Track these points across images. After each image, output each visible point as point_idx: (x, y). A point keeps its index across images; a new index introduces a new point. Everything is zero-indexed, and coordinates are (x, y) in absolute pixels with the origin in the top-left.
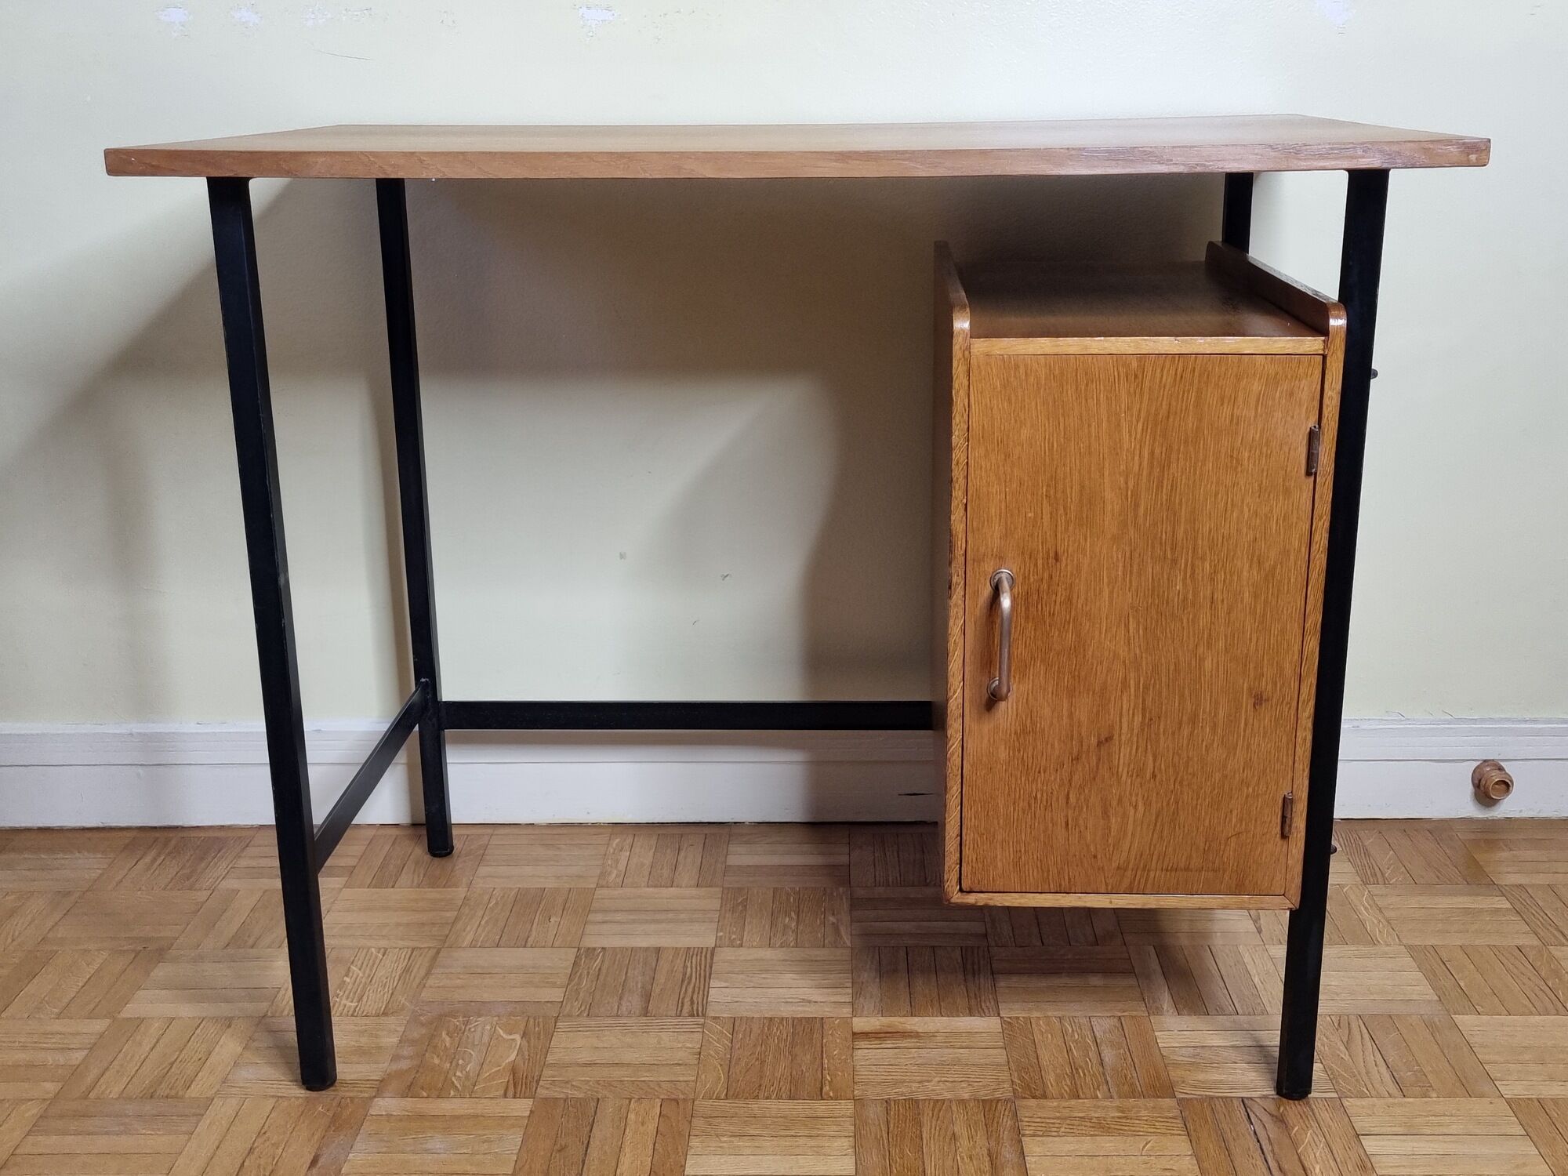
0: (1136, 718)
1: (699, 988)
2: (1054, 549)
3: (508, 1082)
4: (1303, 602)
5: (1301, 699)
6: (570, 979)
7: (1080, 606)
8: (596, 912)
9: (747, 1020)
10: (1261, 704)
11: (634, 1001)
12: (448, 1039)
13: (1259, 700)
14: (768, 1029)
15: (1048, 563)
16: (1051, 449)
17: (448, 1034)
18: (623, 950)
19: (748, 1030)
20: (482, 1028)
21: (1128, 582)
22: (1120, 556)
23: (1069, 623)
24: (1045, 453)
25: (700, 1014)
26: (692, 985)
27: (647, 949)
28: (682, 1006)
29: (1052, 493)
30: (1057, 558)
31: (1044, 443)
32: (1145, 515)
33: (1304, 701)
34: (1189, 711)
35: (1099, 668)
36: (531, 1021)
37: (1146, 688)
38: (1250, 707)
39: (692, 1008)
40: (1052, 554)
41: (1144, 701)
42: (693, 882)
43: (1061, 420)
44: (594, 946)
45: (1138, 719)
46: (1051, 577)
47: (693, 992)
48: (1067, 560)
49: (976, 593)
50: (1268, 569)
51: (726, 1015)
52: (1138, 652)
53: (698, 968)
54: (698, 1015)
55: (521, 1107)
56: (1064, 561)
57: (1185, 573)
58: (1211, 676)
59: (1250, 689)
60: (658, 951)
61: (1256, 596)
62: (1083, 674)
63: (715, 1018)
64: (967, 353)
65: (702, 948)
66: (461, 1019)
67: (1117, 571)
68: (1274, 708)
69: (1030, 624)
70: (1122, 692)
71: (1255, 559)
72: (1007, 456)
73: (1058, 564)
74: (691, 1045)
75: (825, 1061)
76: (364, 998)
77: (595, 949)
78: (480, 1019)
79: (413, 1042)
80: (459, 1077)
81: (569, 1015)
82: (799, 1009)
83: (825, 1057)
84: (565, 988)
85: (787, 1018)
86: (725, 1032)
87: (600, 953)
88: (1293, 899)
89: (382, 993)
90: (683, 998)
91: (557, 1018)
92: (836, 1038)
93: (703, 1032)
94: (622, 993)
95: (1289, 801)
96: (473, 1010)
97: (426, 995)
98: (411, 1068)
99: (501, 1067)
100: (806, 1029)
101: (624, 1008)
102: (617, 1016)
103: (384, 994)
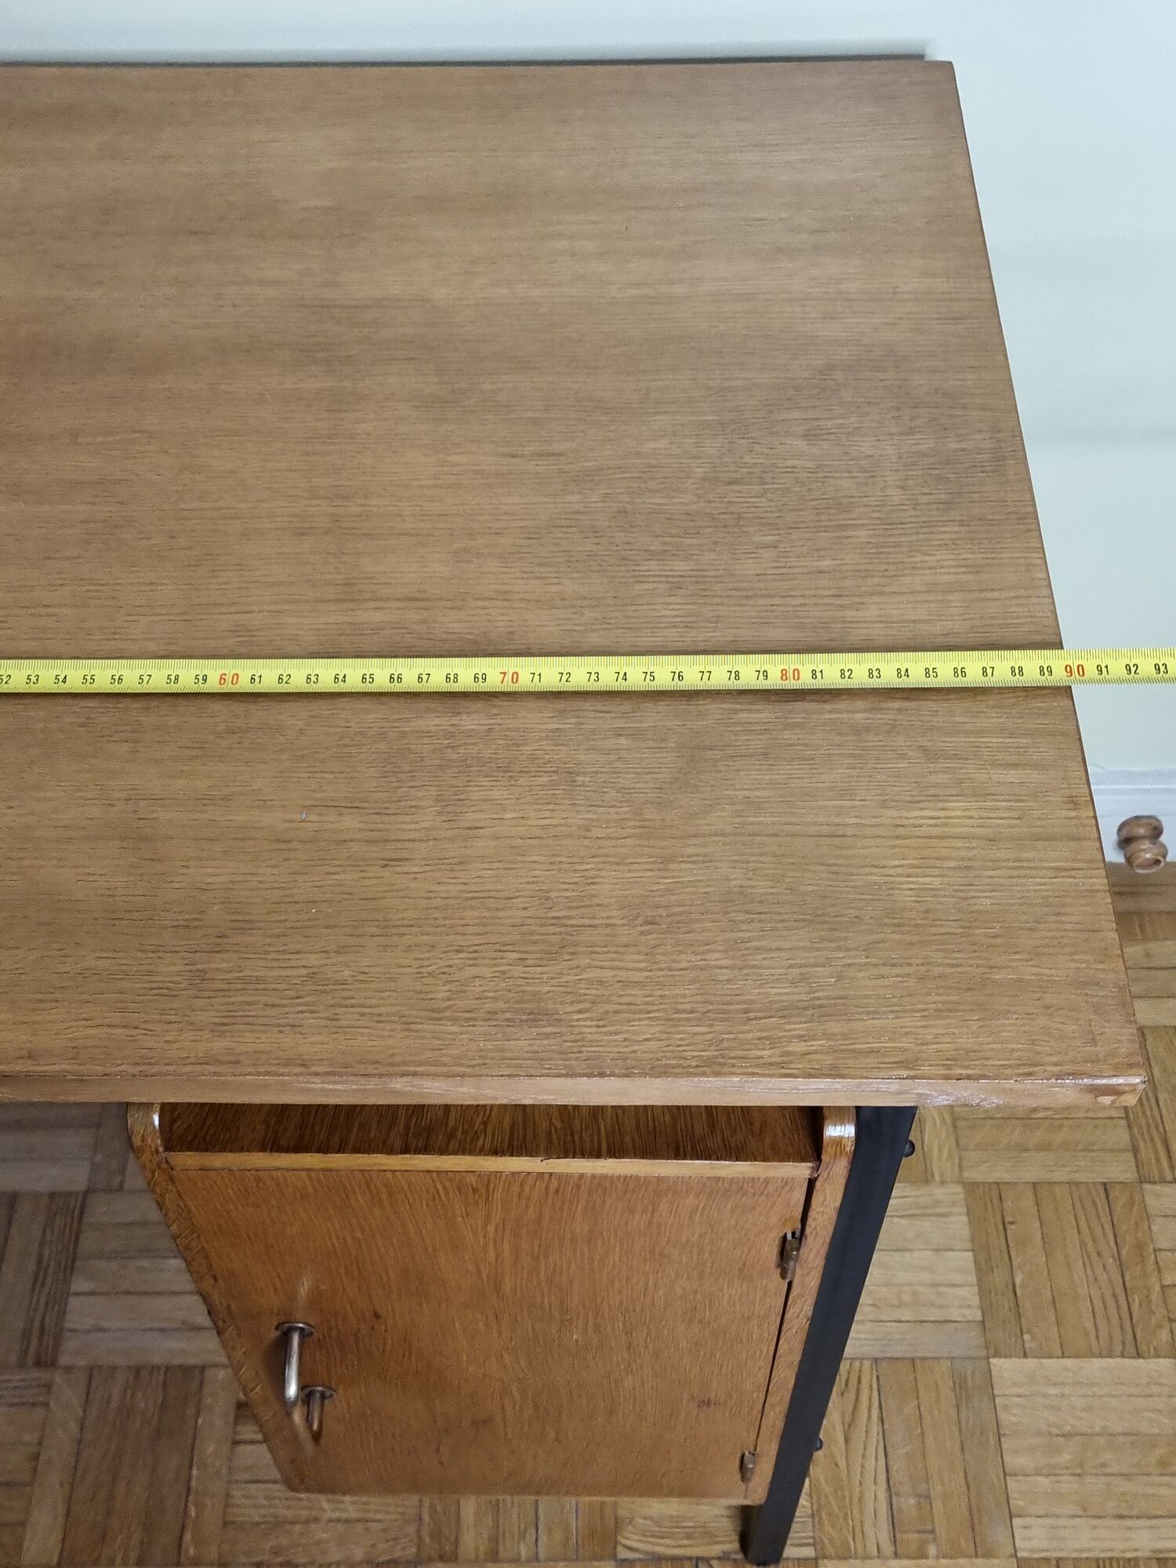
1: (55, 1296)
9: (107, 1371)
14: (132, 1394)
19: (106, 1396)
25: (50, 1362)
28: (29, 1341)
39: (41, 1347)
47: (47, 1306)
51: (81, 1363)
53: (60, 1247)
54: (46, 1365)
60: (13, 1200)
63: (69, 1369)
65: (71, 1193)
74: (27, 1438)
75: (195, 1472)
82: (176, 1345)
83: (195, 1461)
85: (159, 1367)
86: (76, 1403)
90: (32, 1322)
92: (215, 1416)
93: (47, 1405)
100: (180, 1389)
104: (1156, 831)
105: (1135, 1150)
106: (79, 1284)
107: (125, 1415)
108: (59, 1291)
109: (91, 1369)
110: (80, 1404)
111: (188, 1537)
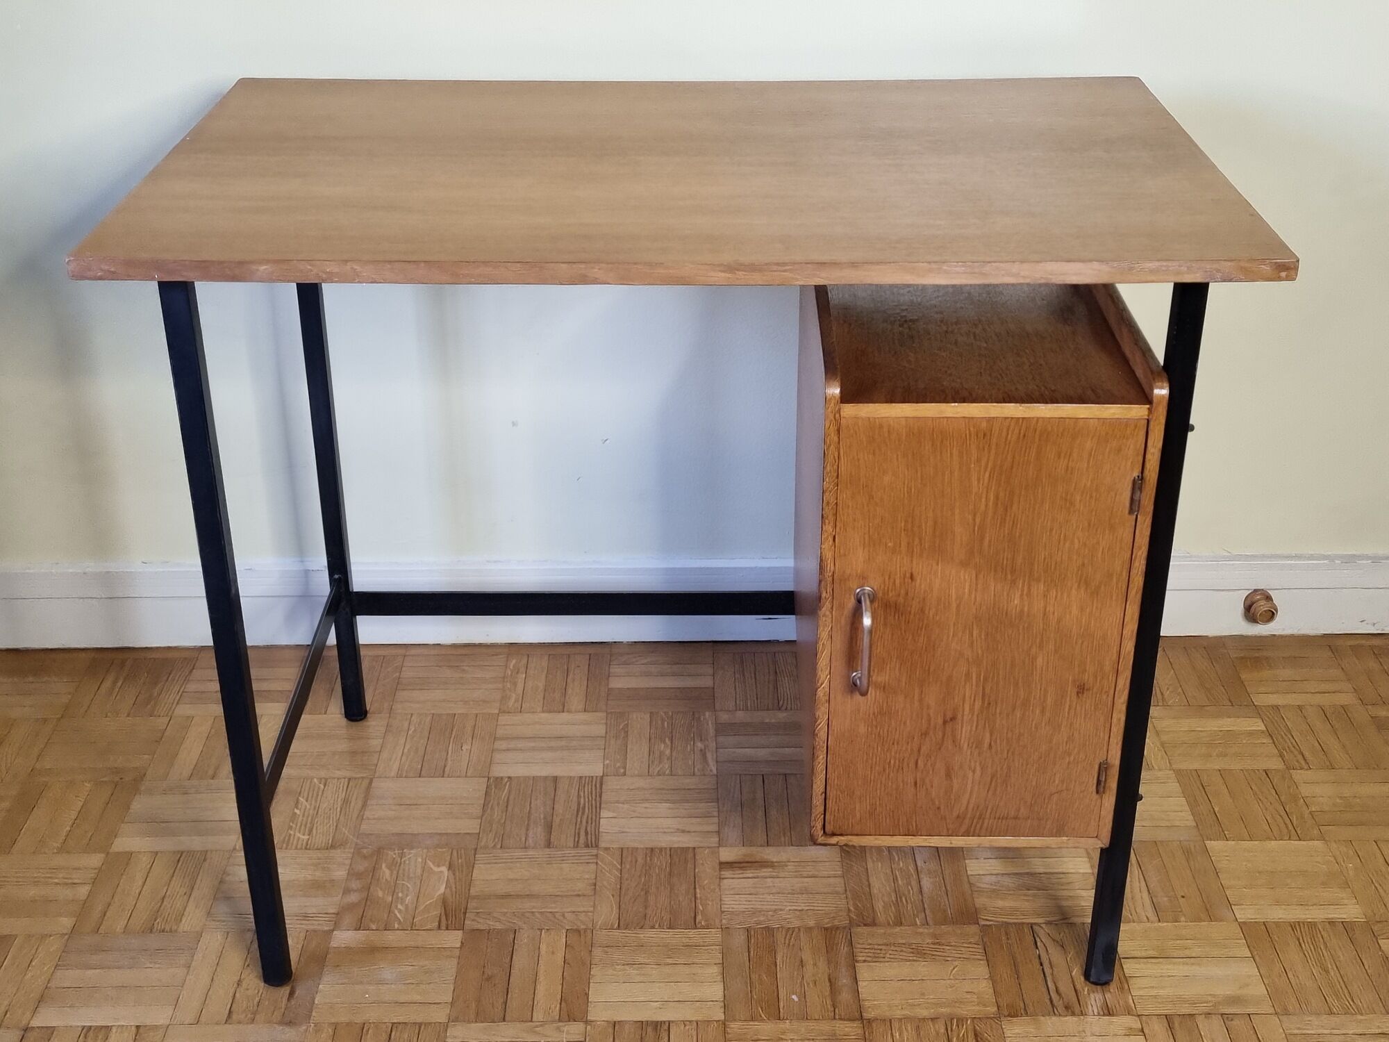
0: (977, 703)
1: (592, 819)
2: (910, 571)
3: (441, 913)
4: (1122, 615)
5: (1117, 689)
6: (484, 811)
7: (931, 616)
8: (501, 739)
9: (632, 851)
10: (1083, 693)
11: (538, 832)
12: (387, 871)
13: (1081, 689)
14: (651, 860)
15: (904, 583)
16: (909, 492)
17: (387, 868)
18: (526, 779)
19: (634, 862)
20: (414, 860)
21: (973, 598)
22: (967, 577)
23: (922, 629)
24: (904, 495)
25: (594, 845)
26: (585, 816)
27: (546, 778)
28: (579, 837)
29: (910, 526)
30: (912, 577)
31: (904, 488)
32: (990, 546)
33: (1120, 691)
34: (1022, 697)
35: (946, 665)
36: (454, 851)
37: (986, 679)
38: (1074, 695)
39: (587, 839)
40: (908, 575)
41: (984, 689)
42: (582, 707)
43: (919, 468)
44: (501, 775)
45: (978, 704)
46: (907, 594)
47: (587, 822)
48: (921, 580)
49: (841, 606)
50: (1093, 588)
51: (614, 847)
52: (980, 652)
53: (590, 798)
54: (592, 846)
55: (453, 939)
56: (918, 581)
57: (1023, 591)
58: (1042, 670)
59: (1074, 681)
60: (555, 780)
61: (1082, 609)
62: (932, 669)
63: (607, 849)
64: (837, 416)
65: (592, 777)
66: (396, 852)
67: (964, 589)
68: (1094, 696)
69: (888, 629)
70: (965, 683)
71: (1083, 581)
72: (871, 497)
73: (914, 583)
74: (587, 877)
75: (698, 891)
76: (314, 831)
77: (502, 778)
78: (412, 851)
79: (359, 876)
80: (400, 911)
81: (486, 847)
82: (675, 839)
83: (697, 886)
84: (480, 821)
85: (666, 848)
86: (615, 862)
87: (507, 782)
88: (1105, 840)
89: (328, 825)
90: (579, 829)
91: (476, 849)
92: (706, 868)
93: (597, 863)
94: (528, 824)
95: (1103, 768)
96: (406, 842)
97: (365, 827)
98: (360, 901)
99: (435, 899)
100: (681, 859)
101: (530, 841)
102: (525, 848)
103: (330, 826)
104: (1269, 598)
106: (606, 813)
107: (647, 868)
108: (594, 817)
109: (622, 849)
110: (618, 863)
111: (699, 918)
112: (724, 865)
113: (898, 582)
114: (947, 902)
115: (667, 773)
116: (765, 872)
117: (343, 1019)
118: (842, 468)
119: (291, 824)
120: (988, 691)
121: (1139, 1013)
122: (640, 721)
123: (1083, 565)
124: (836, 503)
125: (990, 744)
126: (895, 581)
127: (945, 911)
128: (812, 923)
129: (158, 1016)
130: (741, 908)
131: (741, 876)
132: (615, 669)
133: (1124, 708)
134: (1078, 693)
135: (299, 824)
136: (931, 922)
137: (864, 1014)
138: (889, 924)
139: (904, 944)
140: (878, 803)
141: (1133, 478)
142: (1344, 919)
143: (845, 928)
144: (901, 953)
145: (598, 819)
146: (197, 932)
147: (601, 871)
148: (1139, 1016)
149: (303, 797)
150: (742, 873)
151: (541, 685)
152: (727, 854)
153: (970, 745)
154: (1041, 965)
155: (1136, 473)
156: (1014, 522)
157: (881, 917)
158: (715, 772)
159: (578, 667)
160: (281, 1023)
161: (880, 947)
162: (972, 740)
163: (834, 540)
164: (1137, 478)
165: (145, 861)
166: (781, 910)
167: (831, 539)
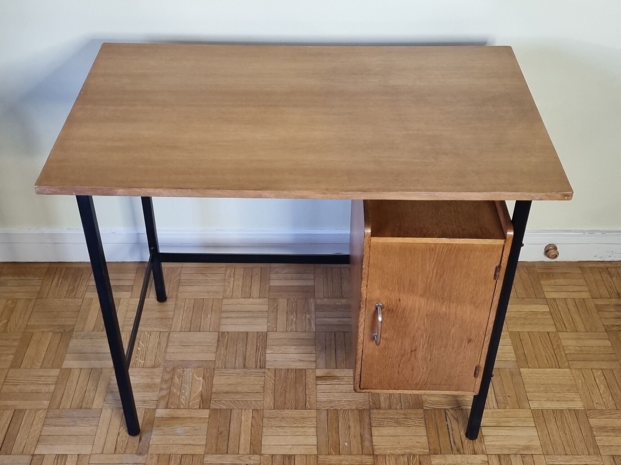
0: (425, 345)
2: (398, 298)
3: (200, 401)
4: (488, 315)
5: (485, 342)
6: (217, 349)
7: (407, 314)
8: (224, 312)
9: (280, 370)
10: (470, 342)
11: (240, 361)
12: (178, 379)
13: (470, 341)
14: (287, 375)
15: (396, 302)
17: (177, 378)
18: (234, 333)
19: (280, 375)
20: (189, 372)
21: (425, 308)
22: (423, 301)
23: (403, 319)
24: (397, 271)
26: (260, 352)
27: (243, 332)
28: (257, 363)
29: (399, 282)
30: (400, 300)
31: (397, 268)
32: (433, 290)
34: (445, 343)
35: (413, 332)
36: (205, 370)
37: (429, 337)
38: (466, 343)
39: (261, 364)
40: (398, 300)
41: (428, 340)
42: (258, 296)
43: (404, 261)
44: (224, 331)
46: (397, 306)
47: (261, 356)
48: (403, 301)
49: (369, 310)
50: (477, 305)
51: (272, 368)
52: (427, 327)
53: (262, 344)
54: (262, 368)
55: (205, 413)
57: (446, 306)
58: (453, 334)
59: (467, 338)
60: (247, 333)
61: (471, 313)
62: (407, 333)
63: (269, 369)
64: (369, 242)
65: (263, 332)
66: (181, 370)
67: (422, 305)
68: (475, 343)
69: (389, 318)
70: (421, 338)
71: (472, 303)
72: (383, 271)
73: (400, 303)
74: (261, 383)
75: (307, 391)
76: (147, 359)
77: (224, 332)
78: (188, 370)
79: (166, 381)
80: (183, 399)
81: (218, 368)
82: (298, 364)
83: (306, 388)
84: (215, 354)
85: (293, 369)
86: (272, 376)
87: (226, 335)
88: (477, 392)
89: (152, 356)
90: (257, 359)
91: (214, 369)
92: (310, 379)
93: (265, 376)
94: (236, 356)
95: (477, 369)
96: (184, 364)
97: (168, 357)
98: (167, 394)
99: (197, 394)
100: (300, 374)
101: (237, 365)
102: (235, 368)
103: (153, 356)
104: (555, 248)
105: (555, 325)
106: (268, 351)
107: (286, 379)
108: (263, 353)
109: (275, 369)
110: (273, 376)
111: (307, 404)
112: (318, 378)
113: (393, 302)
114: (410, 398)
115: (294, 330)
116: (335, 382)
117: (162, 452)
118: (371, 261)
119: (137, 355)
120: (430, 341)
121: (488, 453)
122: (283, 303)
123: (473, 297)
124: (368, 273)
125: (430, 359)
126: (392, 301)
127: (409, 403)
128: (354, 407)
129: (86, 450)
130: (325, 399)
131: (325, 383)
132: (273, 276)
133: (487, 348)
134: (468, 342)
135: (140, 355)
136: (403, 407)
137: (374, 452)
138: (386, 409)
139: (392, 418)
140: (382, 379)
141: (496, 266)
142: (575, 408)
143: (367, 410)
144: (391, 423)
145: (265, 354)
146: (100, 409)
147: (267, 380)
148: (487, 454)
149: (141, 341)
150: (326, 382)
151: (241, 284)
152: (319, 373)
153: (422, 359)
154: (448, 429)
155: (498, 264)
156: (444, 281)
157: (383, 405)
158: (314, 330)
159: (256, 274)
160: (137, 454)
161: (382, 420)
162: (423, 358)
163: (367, 287)
164: (498, 266)
165: (77, 372)
166: (341, 400)
167: (366, 286)
